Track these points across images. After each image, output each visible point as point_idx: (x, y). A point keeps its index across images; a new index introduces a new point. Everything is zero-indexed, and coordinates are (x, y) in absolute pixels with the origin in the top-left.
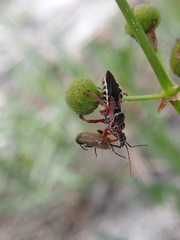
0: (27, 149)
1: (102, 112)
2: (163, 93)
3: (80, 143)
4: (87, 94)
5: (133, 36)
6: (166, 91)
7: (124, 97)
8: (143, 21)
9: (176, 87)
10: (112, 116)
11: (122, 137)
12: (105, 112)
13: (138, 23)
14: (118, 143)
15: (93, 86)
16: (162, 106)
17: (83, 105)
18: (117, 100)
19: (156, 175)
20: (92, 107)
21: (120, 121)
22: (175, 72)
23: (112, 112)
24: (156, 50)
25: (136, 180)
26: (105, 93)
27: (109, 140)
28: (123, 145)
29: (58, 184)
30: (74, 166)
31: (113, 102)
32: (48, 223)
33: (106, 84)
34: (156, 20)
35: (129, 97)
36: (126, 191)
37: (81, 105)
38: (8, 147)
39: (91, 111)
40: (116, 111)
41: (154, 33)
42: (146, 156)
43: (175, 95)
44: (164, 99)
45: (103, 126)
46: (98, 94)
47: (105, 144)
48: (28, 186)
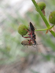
0: (9, 45)
1: (29, 35)
2: (47, 28)
3: (23, 44)
4: (24, 29)
5: (38, 11)
6: (48, 28)
7: (35, 30)
8: (40, 7)
9: (51, 26)
10: (32, 36)
11: (35, 42)
12: (30, 35)
13: (39, 8)
14: (34, 44)
15: (26, 27)
16: (47, 32)
17: (23, 33)
18: (33, 31)
19: (48, 52)
20: (26, 33)
21: (34, 37)
22: (50, 22)
23: (32, 35)
24: (45, 15)
25: (42, 54)
26: (29, 29)
27: (31, 43)
28: (35, 44)
29: (18, 56)
30: (23, 50)
31: (32, 31)
32: (15, 67)
33: (30, 26)
34: (45, 6)
35: (37, 30)
36: (39, 57)
37: (22, 33)
38: (3, 45)
39: (25, 34)
40: (33, 34)
41: (44, 10)
42: (45, 46)
43: (51, 29)
44: (47, 30)
45: (29, 39)
46: (28, 29)
47: (30, 44)
48: (9, 56)
